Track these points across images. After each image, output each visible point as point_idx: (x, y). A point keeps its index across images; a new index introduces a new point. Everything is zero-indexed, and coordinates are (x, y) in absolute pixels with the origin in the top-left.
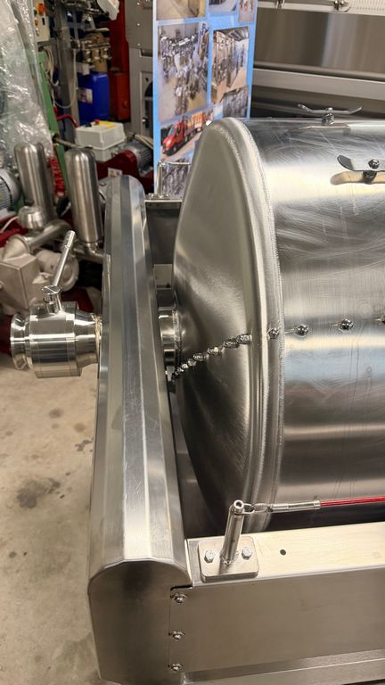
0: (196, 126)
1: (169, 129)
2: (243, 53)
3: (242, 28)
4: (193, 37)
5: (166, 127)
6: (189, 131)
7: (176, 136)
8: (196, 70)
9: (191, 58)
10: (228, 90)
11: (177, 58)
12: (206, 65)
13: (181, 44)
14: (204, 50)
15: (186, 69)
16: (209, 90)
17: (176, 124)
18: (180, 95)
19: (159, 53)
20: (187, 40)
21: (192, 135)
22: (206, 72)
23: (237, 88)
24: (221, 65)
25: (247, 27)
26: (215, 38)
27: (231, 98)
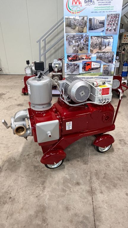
0: (83, 58)
1: (70, 56)
2: (109, 42)
3: (108, 36)
4: (80, 37)
5: (69, 55)
6: (79, 58)
7: (73, 58)
8: (82, 44)
9: (80, 41)
10: (99, 51)
11: (74, 41)
12: (87, 44)
13: (75, 38)
14: (86, 40)
15: (77, 44)
16: (89, 50)
17: (73, 55)
18: (75, 49)
19: (67, 40)
20: (77, 38)
21: (81, 59)
22: (88, 46)
23: (106, 51)
24: (95, 45)
25: (111, 36)
26: (92, 38)
27: (102, 54)
